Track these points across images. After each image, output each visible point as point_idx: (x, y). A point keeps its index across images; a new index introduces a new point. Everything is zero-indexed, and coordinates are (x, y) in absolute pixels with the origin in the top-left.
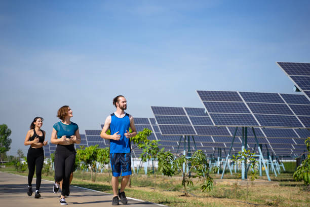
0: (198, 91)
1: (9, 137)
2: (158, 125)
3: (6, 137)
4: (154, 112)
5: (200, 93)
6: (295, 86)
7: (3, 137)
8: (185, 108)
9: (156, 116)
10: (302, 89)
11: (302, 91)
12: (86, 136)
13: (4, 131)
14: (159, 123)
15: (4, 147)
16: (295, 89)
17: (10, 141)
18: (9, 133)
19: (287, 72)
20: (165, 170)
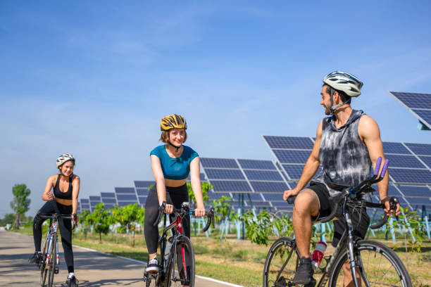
0: (265, 137)
1: (28, 197)
2: (208, 180)
3: (25, 197)
4: (203, 164)
5: (268, 139)
6: (421, 122)
7: (22, 197)
8: (238, 160)
12: (116, 194)
13: (23, 191)
14: (209, 178)
15: (23, 207)
16: (420, 126)
17: (29, 202)
18: (28, 193)
19: (406, 104)
20: (258, 237)
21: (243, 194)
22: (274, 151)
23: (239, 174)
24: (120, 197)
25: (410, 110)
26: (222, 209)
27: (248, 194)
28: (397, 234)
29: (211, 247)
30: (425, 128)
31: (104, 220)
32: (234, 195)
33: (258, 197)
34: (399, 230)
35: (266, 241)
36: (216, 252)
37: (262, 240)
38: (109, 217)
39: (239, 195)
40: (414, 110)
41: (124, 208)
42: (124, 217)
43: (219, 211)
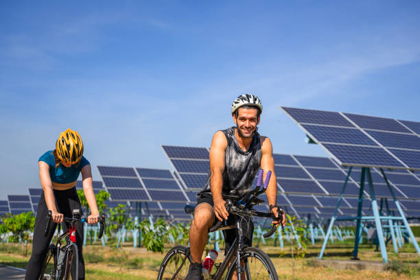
0: (164, 147)
2: (106, 189)
4: (101, 173)
5: (167, 149)
6: (307, 136)
8: (137, 169)
9: (103, 178)
10: (319, 140)
11: (320, 143)
12: (8, 202)
14: (107, 186)
16: (307, 140)
20: (154, 245)
21: (140, 202)
22: (172, 161)
23: (137, 183)
24: (12, 206)
25: (299, 125)
26: (118, 218)
27: (146, 203)
28: (285, 241)
29: (106, 256)
30: (311, 141)
32: (131, 203)
33: (156, 205)
34: (287, 237)
35: (162, 249)
36: (112, 260)
37: (158, 248)
38: (1, 226)
39: (137, 203)
40: (302, 125)
41: (17, 216)
42: (17, 226)
43: (115, 219)
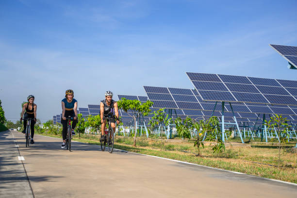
0: (187, 73)
5: (189, 74)
8: (169, 88)
9: (148, 94)
14: (150, 99)
16: (289, 66)
19: (281, 52)
20: (185, 133)
21: (171, 109)
22: (193, 82)
23: (169, 97)
24: (91, 111)
25: (283, 56)
26: (159, 117)
27: (175, 110)
29: (150, 143)
31: (82, 125)
32: (165, 110)
35: (190, 136)
36: (154, 145)
37: (187, 135)
38: (86, 123)
39: (169, 109)
40: (286, 56)
41: (95, 116)
42: (96, 122)
43: (157, 118)
